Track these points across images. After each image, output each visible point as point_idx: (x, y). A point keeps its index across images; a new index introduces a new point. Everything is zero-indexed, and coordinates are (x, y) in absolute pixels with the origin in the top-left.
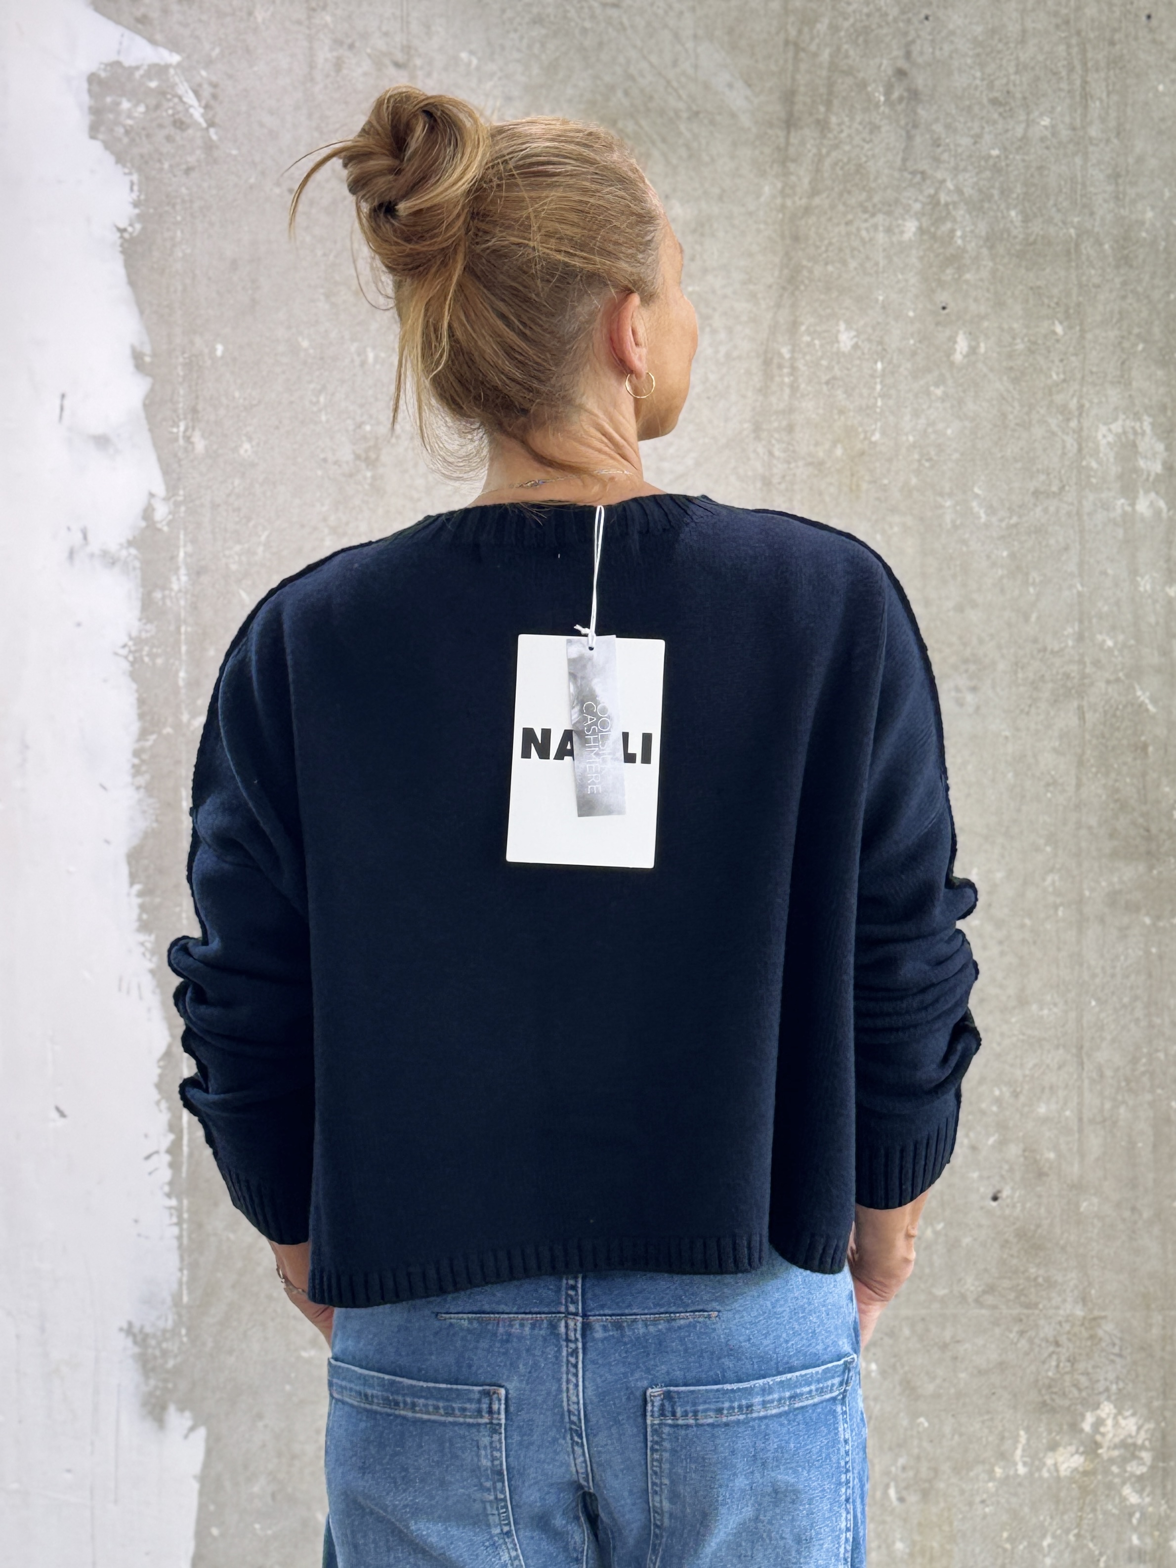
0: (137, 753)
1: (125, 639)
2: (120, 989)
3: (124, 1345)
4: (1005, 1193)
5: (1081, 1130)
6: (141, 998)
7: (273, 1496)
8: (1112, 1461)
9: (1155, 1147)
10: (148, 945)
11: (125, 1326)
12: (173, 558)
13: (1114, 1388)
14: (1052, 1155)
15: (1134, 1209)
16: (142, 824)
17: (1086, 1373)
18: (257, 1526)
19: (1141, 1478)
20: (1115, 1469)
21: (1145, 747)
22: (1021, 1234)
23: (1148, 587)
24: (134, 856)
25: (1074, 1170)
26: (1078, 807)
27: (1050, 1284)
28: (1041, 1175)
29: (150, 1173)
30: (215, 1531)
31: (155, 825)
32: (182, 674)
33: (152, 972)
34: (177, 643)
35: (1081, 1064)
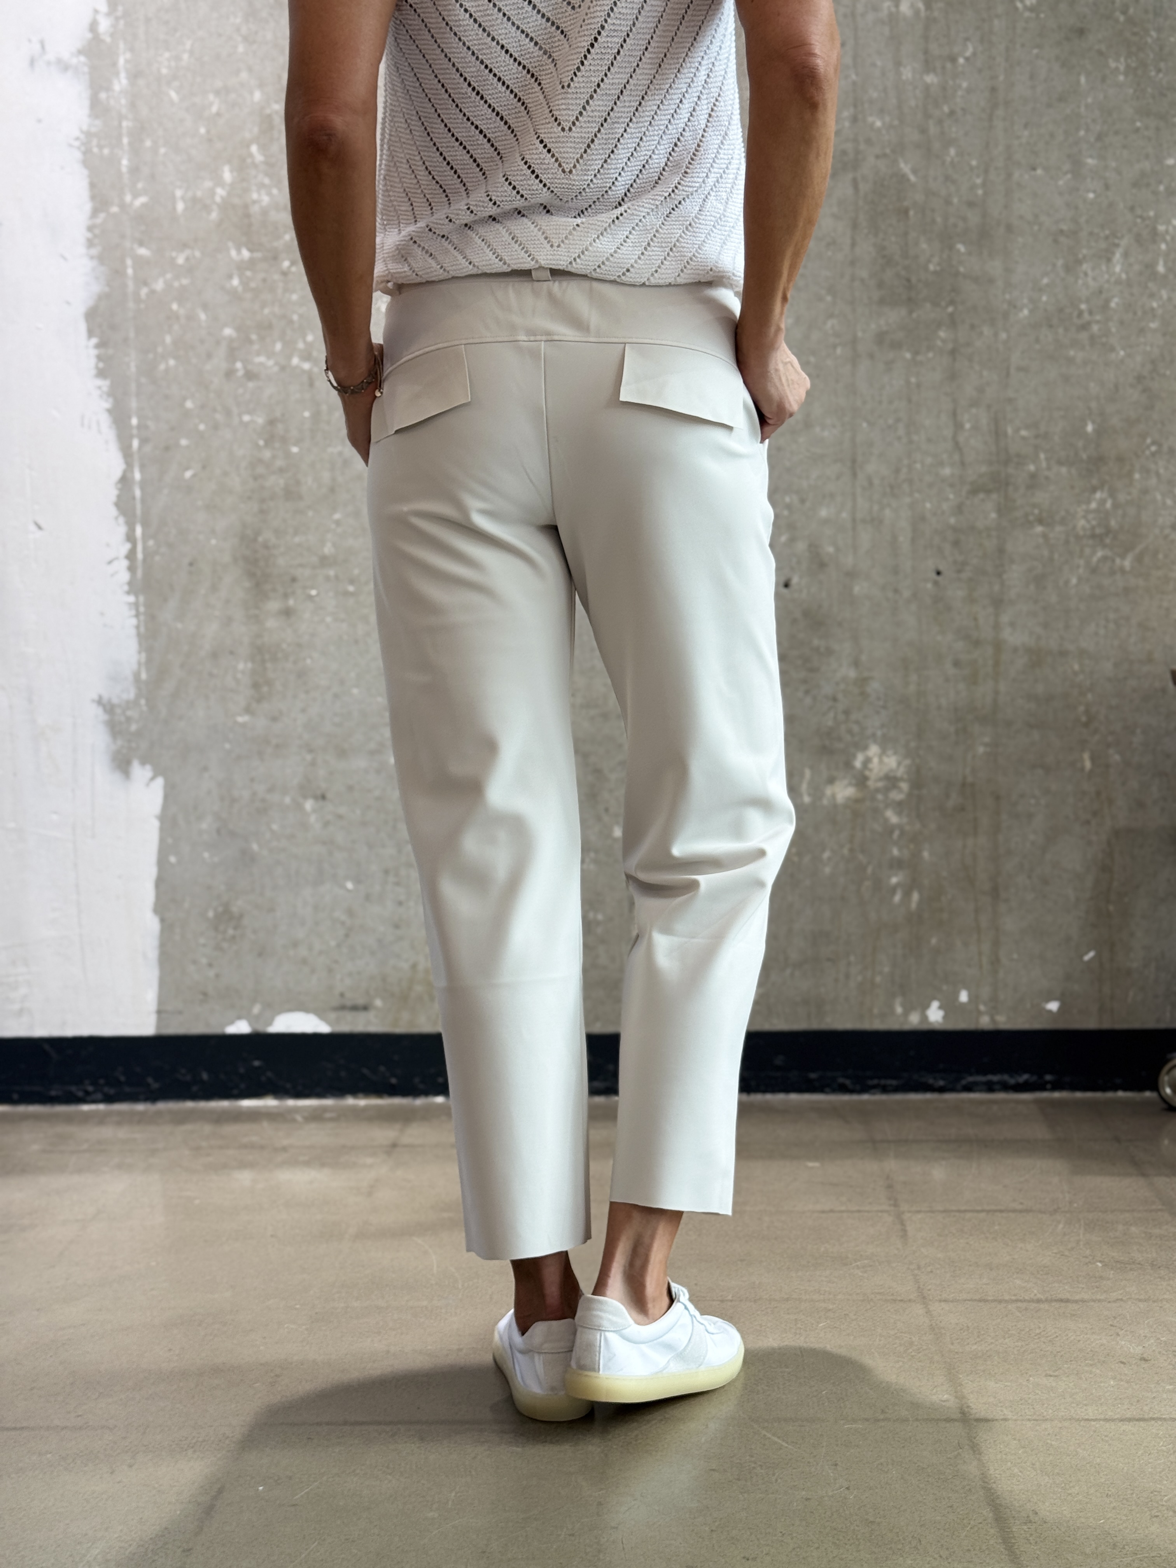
0: (90, 229)
1: (77, 133)
2: (82, 425)
3: (96, 714)
4: (795, 580)
5: (854, 529)
6: (100, 432)
7: (218, 831)
8: (877, 790)
9: (913, 540)
10: (105, 389)
11: (96, 697)
12: (114, 64)
13: (879, 733)
14: (831, 550)
15: (896, 591)
16: (96, 288)
17: (857, 722)
18: (206, 855)
19: (900, 804)
20: (880, 797)
21: (906, 212)
22: (806, 614)
23: (910, 75)
24: (91, 315)
25: (849, 560)
26: (853, 263)
27: (829, 652)
28: (822, 565)
29: (112, 575)
30: (173, 859)
31: (107, 289)
32: (125, 162)
33: (109, 411)
34: (119, 137)
35: (855, 475)
